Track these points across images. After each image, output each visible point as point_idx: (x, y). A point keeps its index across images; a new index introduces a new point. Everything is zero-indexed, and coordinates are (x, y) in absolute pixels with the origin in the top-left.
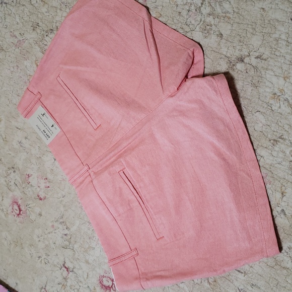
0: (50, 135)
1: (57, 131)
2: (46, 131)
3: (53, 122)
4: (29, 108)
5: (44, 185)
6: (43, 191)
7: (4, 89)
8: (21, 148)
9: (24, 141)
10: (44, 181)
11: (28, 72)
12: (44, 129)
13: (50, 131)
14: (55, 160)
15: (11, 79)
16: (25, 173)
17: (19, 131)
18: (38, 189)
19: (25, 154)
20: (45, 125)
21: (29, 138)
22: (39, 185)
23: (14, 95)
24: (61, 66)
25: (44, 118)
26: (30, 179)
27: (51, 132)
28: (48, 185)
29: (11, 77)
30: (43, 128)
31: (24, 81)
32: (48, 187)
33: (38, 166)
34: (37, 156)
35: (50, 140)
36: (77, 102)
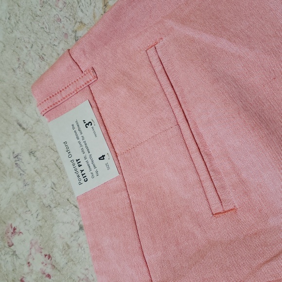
0: (89, 176)
1: (108, 172)
2: (83, 162)
3: (105, 150)
4: (59, 97)
5: (41, 266)
6: (34, 277)
7: (17, 34)
8: (16, 170)
9: (25, 156)
10: (43, 259)
11: (80, 14)
12: (81, 156)
13: (91, 166)
14: (81, 228)
15: (37, 18)
16: (10, 222)
17: (22, 132)
18: (26, 269)
19: (21, 184)
20: (85, 150)
21: (38, 154)
22: (30, 261)
23: (32, 53)
24: (169, 23)
25: (87, 132)
26: (16, 239)
27: (94, 171)
28: (49, 270)
29: (39, 13)
30: (77, 154)
31: (65, 31)
32: (49, 276)
33: (40, 223)
34: (44, 201)
35: (87, 187)
36: (184, 125)
